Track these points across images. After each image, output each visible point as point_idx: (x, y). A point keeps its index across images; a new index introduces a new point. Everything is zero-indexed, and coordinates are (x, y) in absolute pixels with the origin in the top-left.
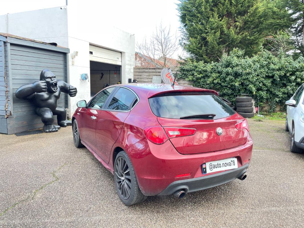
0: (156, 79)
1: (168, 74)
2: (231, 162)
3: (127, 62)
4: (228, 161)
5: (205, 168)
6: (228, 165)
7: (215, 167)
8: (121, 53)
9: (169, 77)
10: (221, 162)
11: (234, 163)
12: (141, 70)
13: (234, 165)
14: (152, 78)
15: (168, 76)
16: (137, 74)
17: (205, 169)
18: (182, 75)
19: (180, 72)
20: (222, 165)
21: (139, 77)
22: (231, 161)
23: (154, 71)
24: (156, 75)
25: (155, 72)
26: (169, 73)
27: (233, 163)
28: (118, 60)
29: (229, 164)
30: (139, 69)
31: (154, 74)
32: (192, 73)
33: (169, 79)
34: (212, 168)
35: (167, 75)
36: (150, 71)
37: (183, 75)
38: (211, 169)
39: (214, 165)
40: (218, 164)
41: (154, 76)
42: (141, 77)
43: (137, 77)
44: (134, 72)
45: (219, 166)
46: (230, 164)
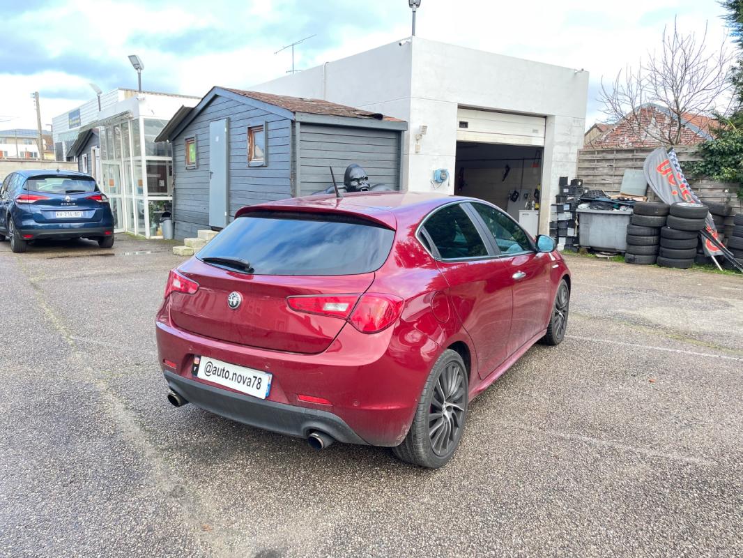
0: (634, 175)
1: (664, 164)
2: (253, 379)
3: (558, 138)
4: (248, 373)
5: (198, 366)
6: (244, 383)
7: (215, 371)
8: (545, 117)
9: (666, 172)
10: (232, 368)
11: (259, 383)
12: (597, 156)
13: (258, 389)
14: (622, 176)
15: (663, 169)
16: (586, 165)
17: (195, 368)
18: (706, 166)
19: (703, 157)
20: (231, 376)
21: (591, 172)
22: (254, 377)
23: (630, 156)
24: (635, 168)
25: (632, 159)
26: (668, 162)
27: (256, 382)
28: (534, 134)
29: (247, 380)
30: (590, 154)
31: (630, 163)
32: (734, 159)
33: (664, 176)
34: (209, 372)
35: (660, 167)
36: (620, 156)
37: (709, 166)
38: (208, 374)
39: (215, 367)
40: (224, 370)
41: (628, 170)
42: (596, 172)
43: (584, 172)
44: (580, 161)
45: (224, 373)
46: (250, 382)
